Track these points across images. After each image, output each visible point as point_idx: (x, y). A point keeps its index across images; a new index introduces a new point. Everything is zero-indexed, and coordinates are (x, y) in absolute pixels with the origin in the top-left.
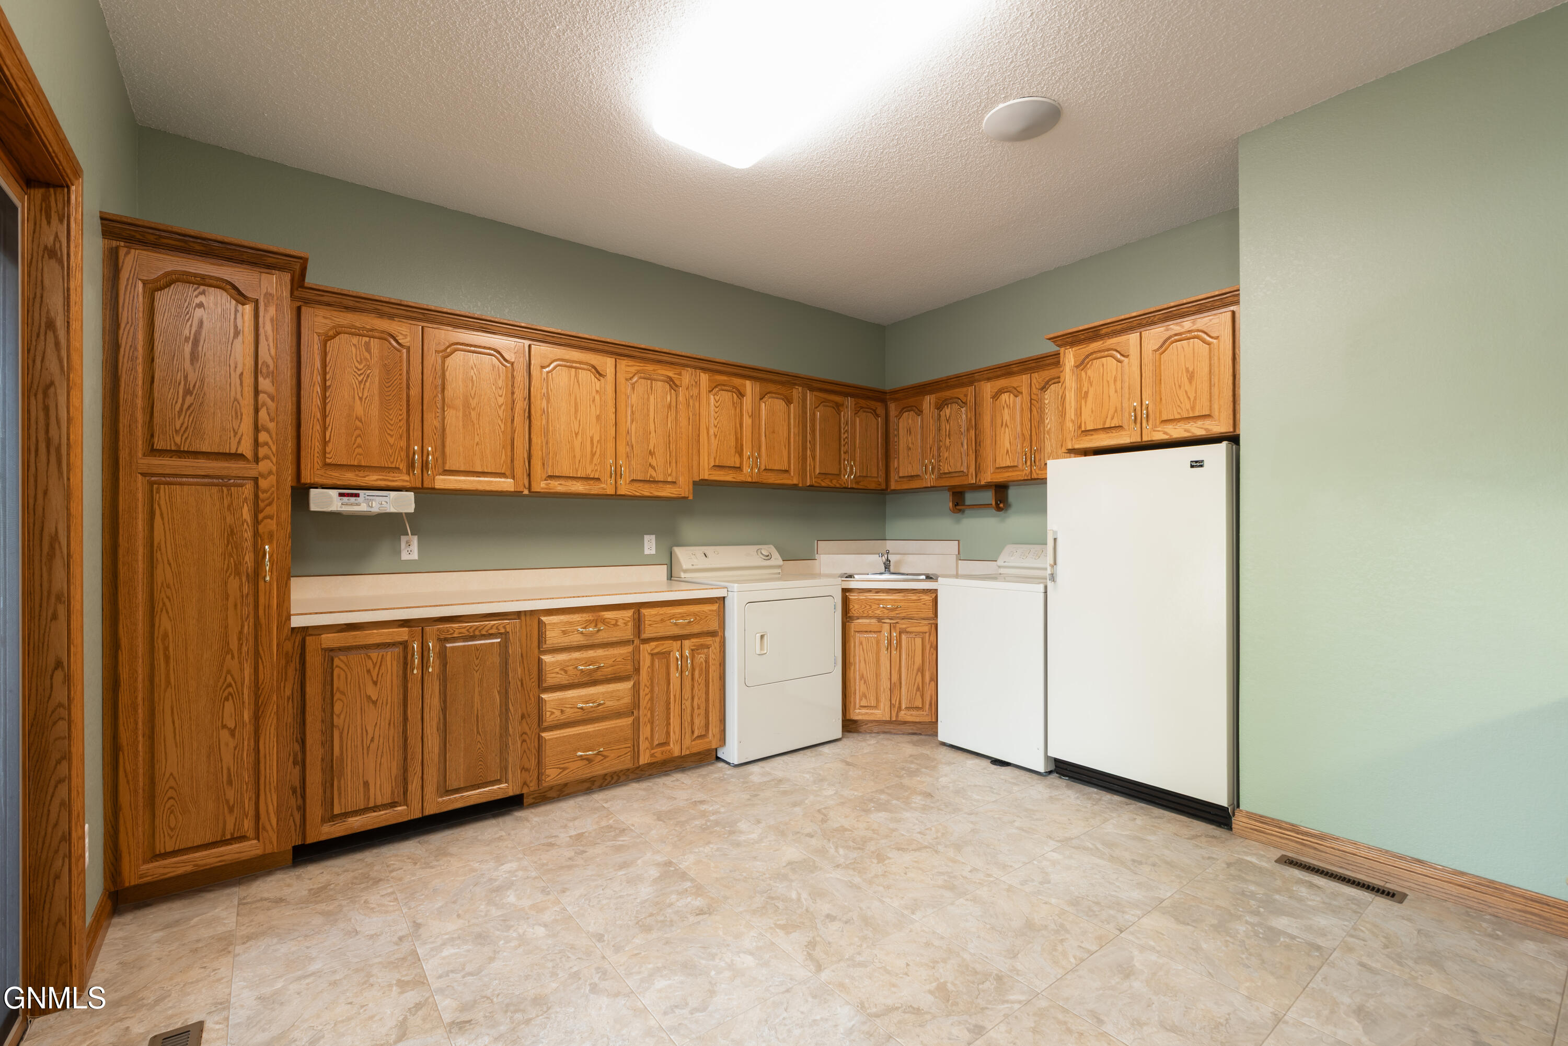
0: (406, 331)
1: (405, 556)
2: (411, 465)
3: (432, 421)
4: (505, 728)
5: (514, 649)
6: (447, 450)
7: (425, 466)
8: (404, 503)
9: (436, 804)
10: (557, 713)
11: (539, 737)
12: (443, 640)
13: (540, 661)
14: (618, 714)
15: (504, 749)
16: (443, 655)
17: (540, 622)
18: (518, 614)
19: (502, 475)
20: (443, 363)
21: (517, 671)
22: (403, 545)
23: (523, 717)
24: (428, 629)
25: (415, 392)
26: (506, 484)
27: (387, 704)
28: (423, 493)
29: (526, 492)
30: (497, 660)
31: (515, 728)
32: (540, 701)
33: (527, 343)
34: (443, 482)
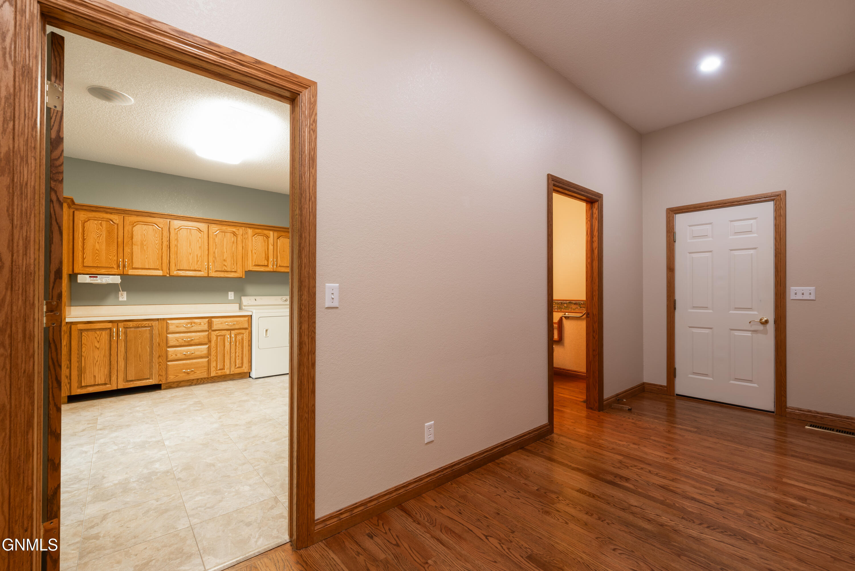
0: (116, 218)
1: (121, 299)
2: (118, 266)
3: (127, 250)
4: (151, 361)
5: (155, 332)
6: (134, 260)
7: (124, 266)
8: (117, 280)
9: (122, 386)
10: (174, 356)
11: (167, 364)
12: (126, 328)
13: (167, 337)
14: (201, 357)
15: (151, 368)
16: (126, 334)
17: (167, 323)
18: (158, 320)
19: (158, 269)
20: (132, 229)
21: (156, 340)
22: (120, 295)
23: (159, 356)
24: (120, 324)
25: (120, 239)
26: (160, 273)
27: (103, 349)
28: (123, 276)
29: (168, 275)
30: (148, 335)
31: (155, 360)
32: (167, 351)
33: (168, 220)
34: (131, 272)
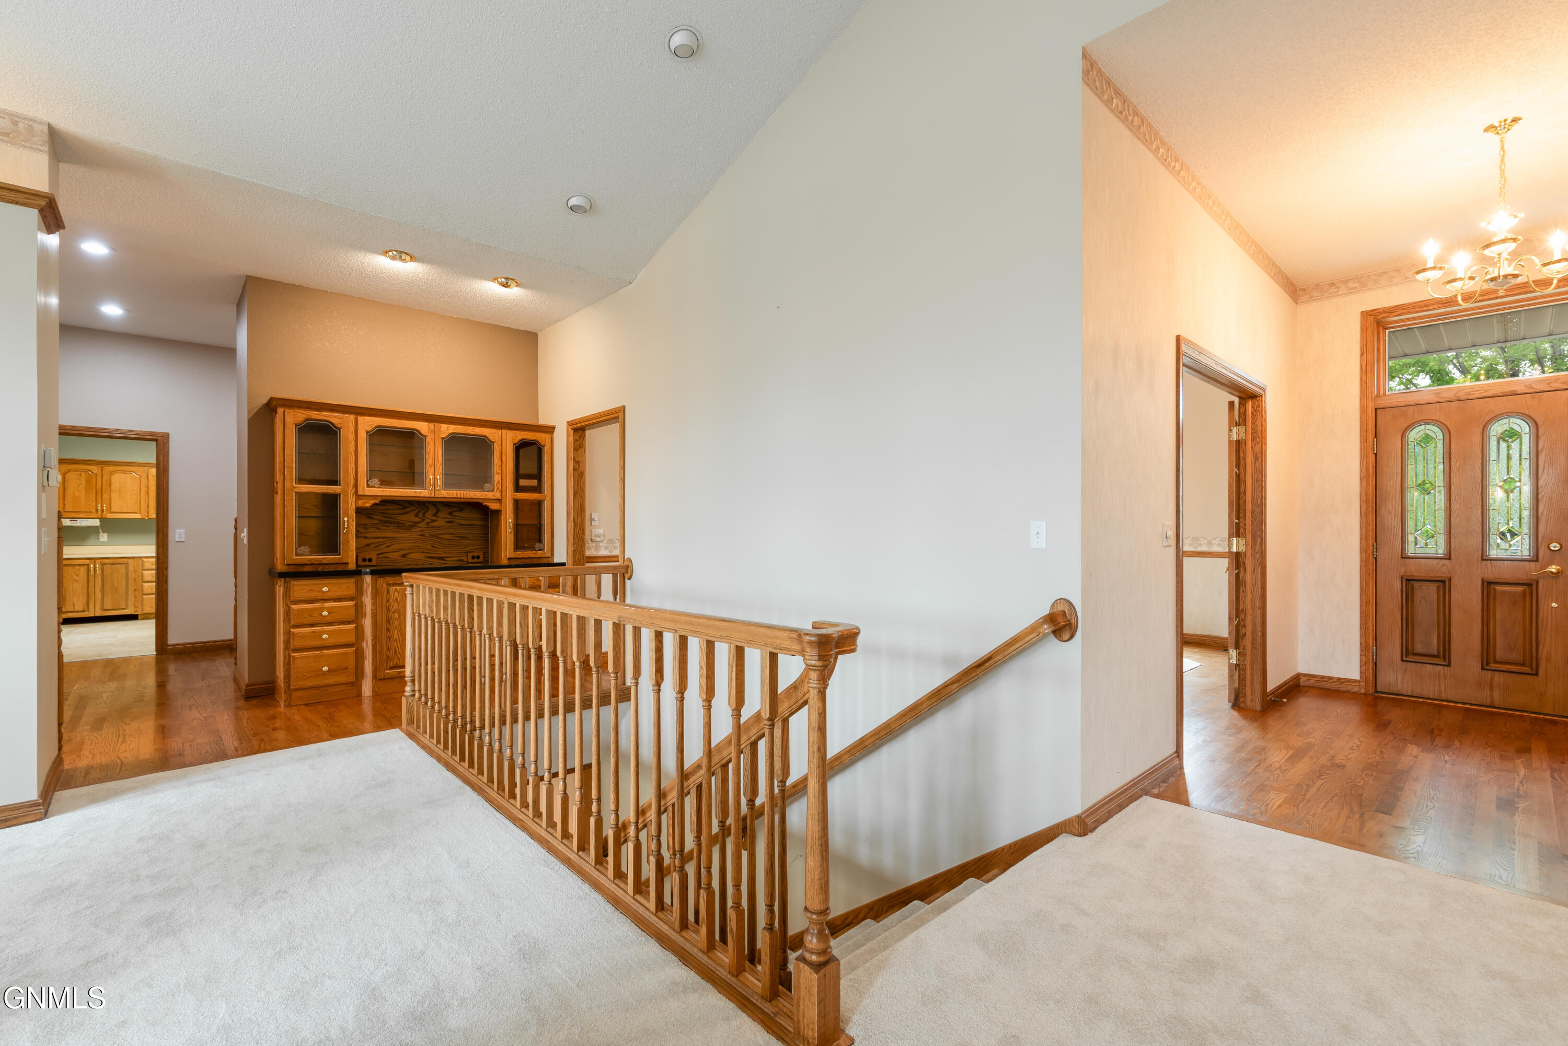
0: (95, 469)
1: (101, 540)
2: (97, 511)
3: (106, 496)
4: (127, 594)
5: (131, 568)
6: (112, 506)
7: (103, 511)
8: (96, 523)
9: (99, 613)
10: (149, 590)
11: (142, 597)
12: (102, 564)
13: (142, 573)
15: (127, 600)
16: (102, 569)
17: (143, 561)
18: (133, 558)
19: (136, 513)
20: (110, 477)
21: (132, 576)
22: (101, 536)
23: (135, 590)
24: (97, 561)
25: (99, 487)
26: (138, 516)
28: (102, 519)
29: (146, 518)
31: (131, 593)
32: (142, 586)
33: (147, 468)
34: (109, 516)
